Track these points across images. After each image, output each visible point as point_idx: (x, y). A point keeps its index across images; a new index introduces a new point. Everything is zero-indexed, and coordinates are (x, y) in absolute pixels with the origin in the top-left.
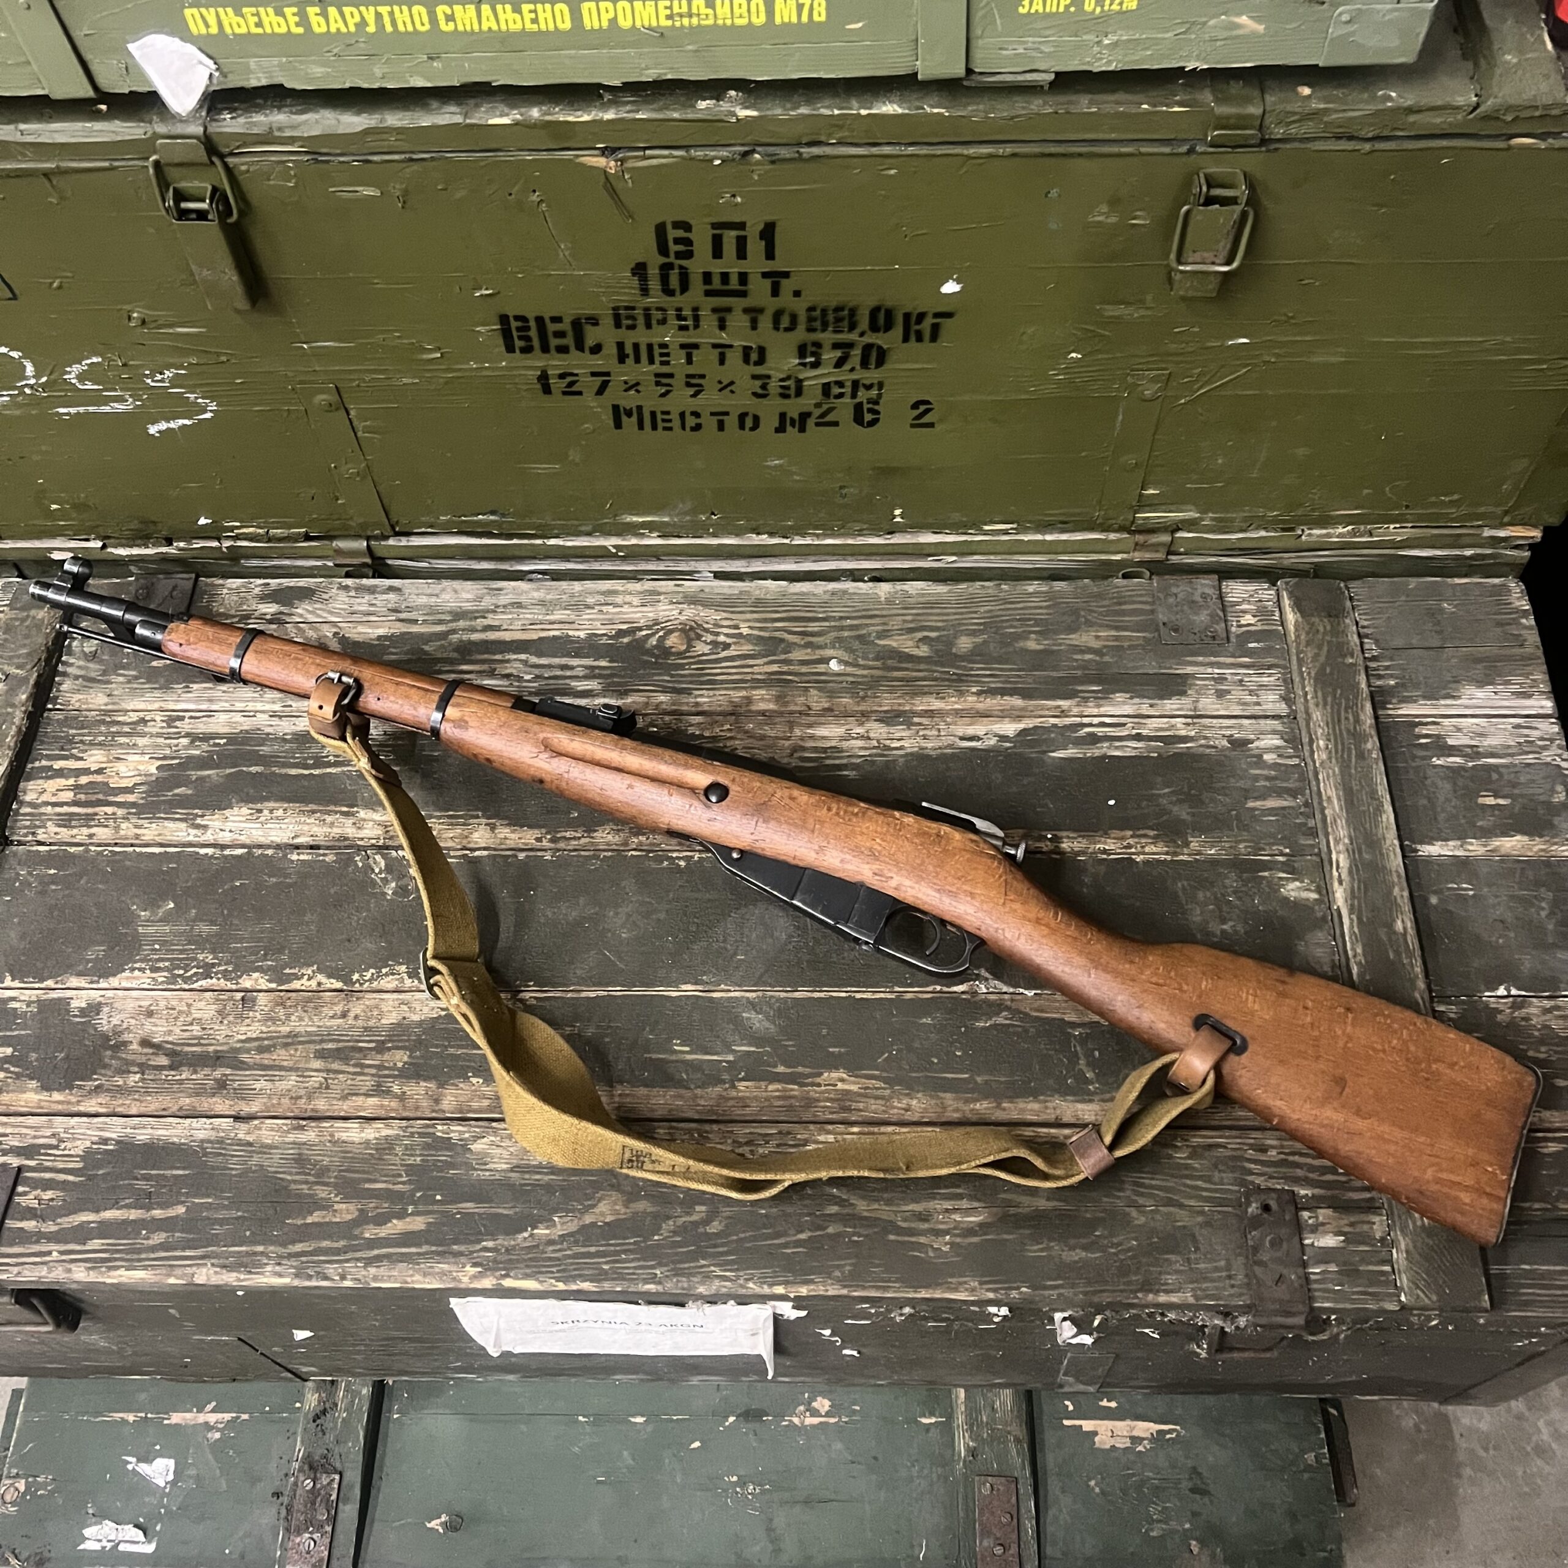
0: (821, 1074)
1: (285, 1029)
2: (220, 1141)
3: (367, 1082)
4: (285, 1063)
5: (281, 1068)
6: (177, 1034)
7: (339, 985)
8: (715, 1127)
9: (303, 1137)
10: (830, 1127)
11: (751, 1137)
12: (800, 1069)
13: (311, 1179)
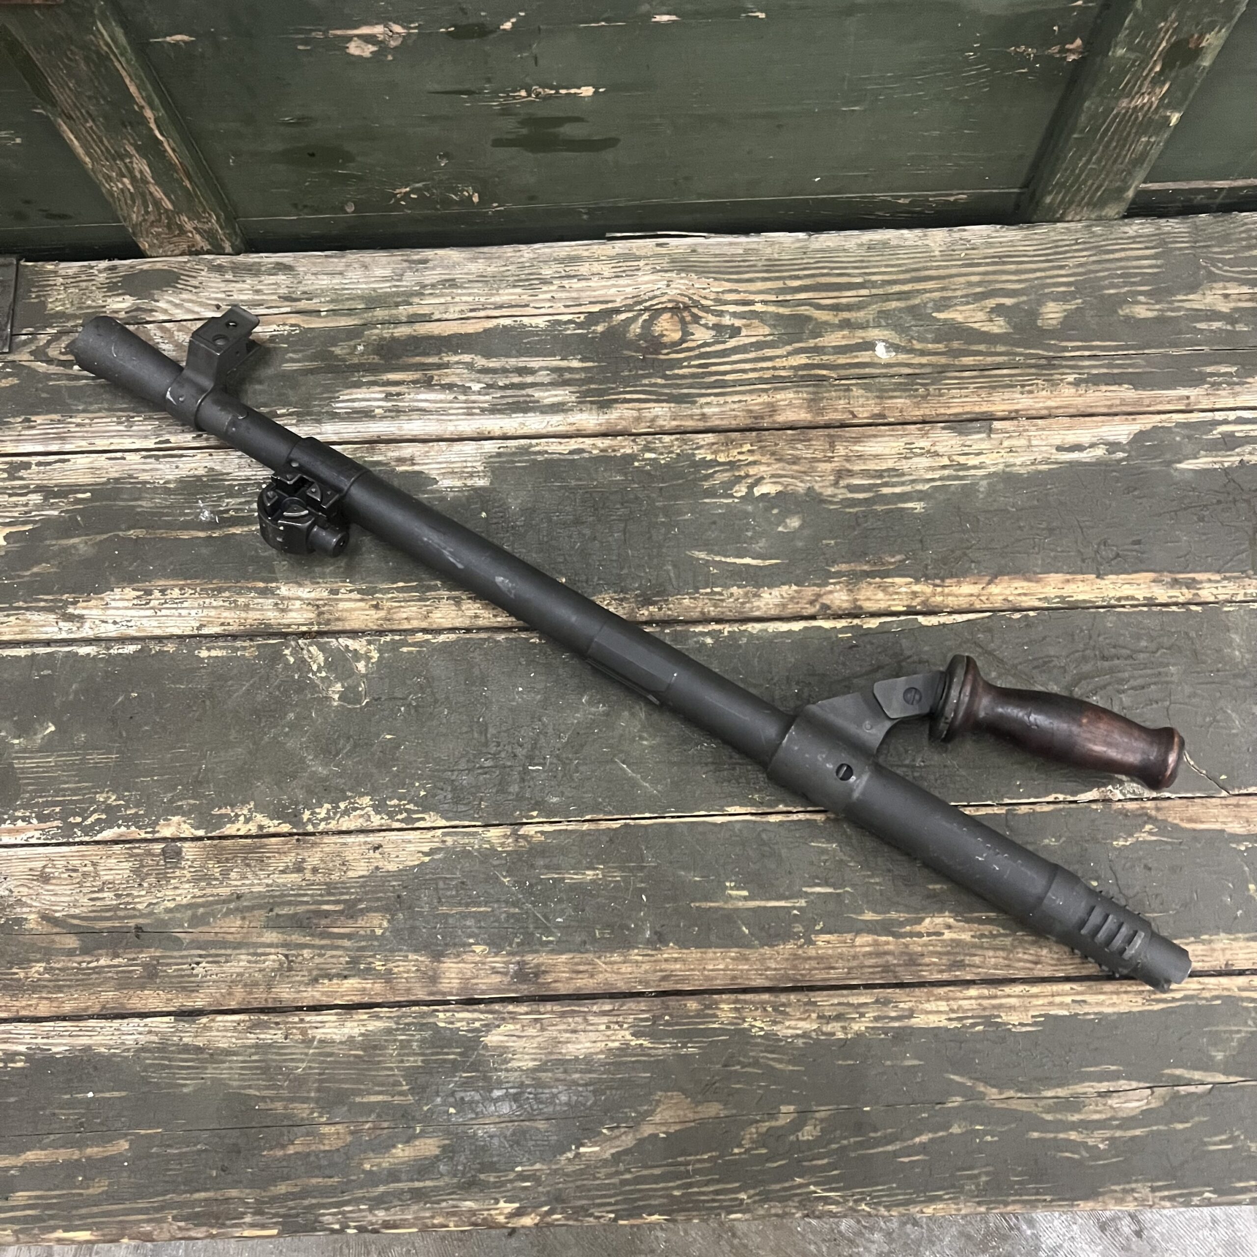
0: (920, 921)
1: (224, 891)
2: (163, 1048)
3: (340, 959)
4: (230, 937)
5: (224, 945)
6: (84, 905)
7: (286, 828)
8: (793, 997)
9: (269, 1036)
10: (941, 991)
11: (840, 1009)
12: (893, 915)
13: (285, 1093)
